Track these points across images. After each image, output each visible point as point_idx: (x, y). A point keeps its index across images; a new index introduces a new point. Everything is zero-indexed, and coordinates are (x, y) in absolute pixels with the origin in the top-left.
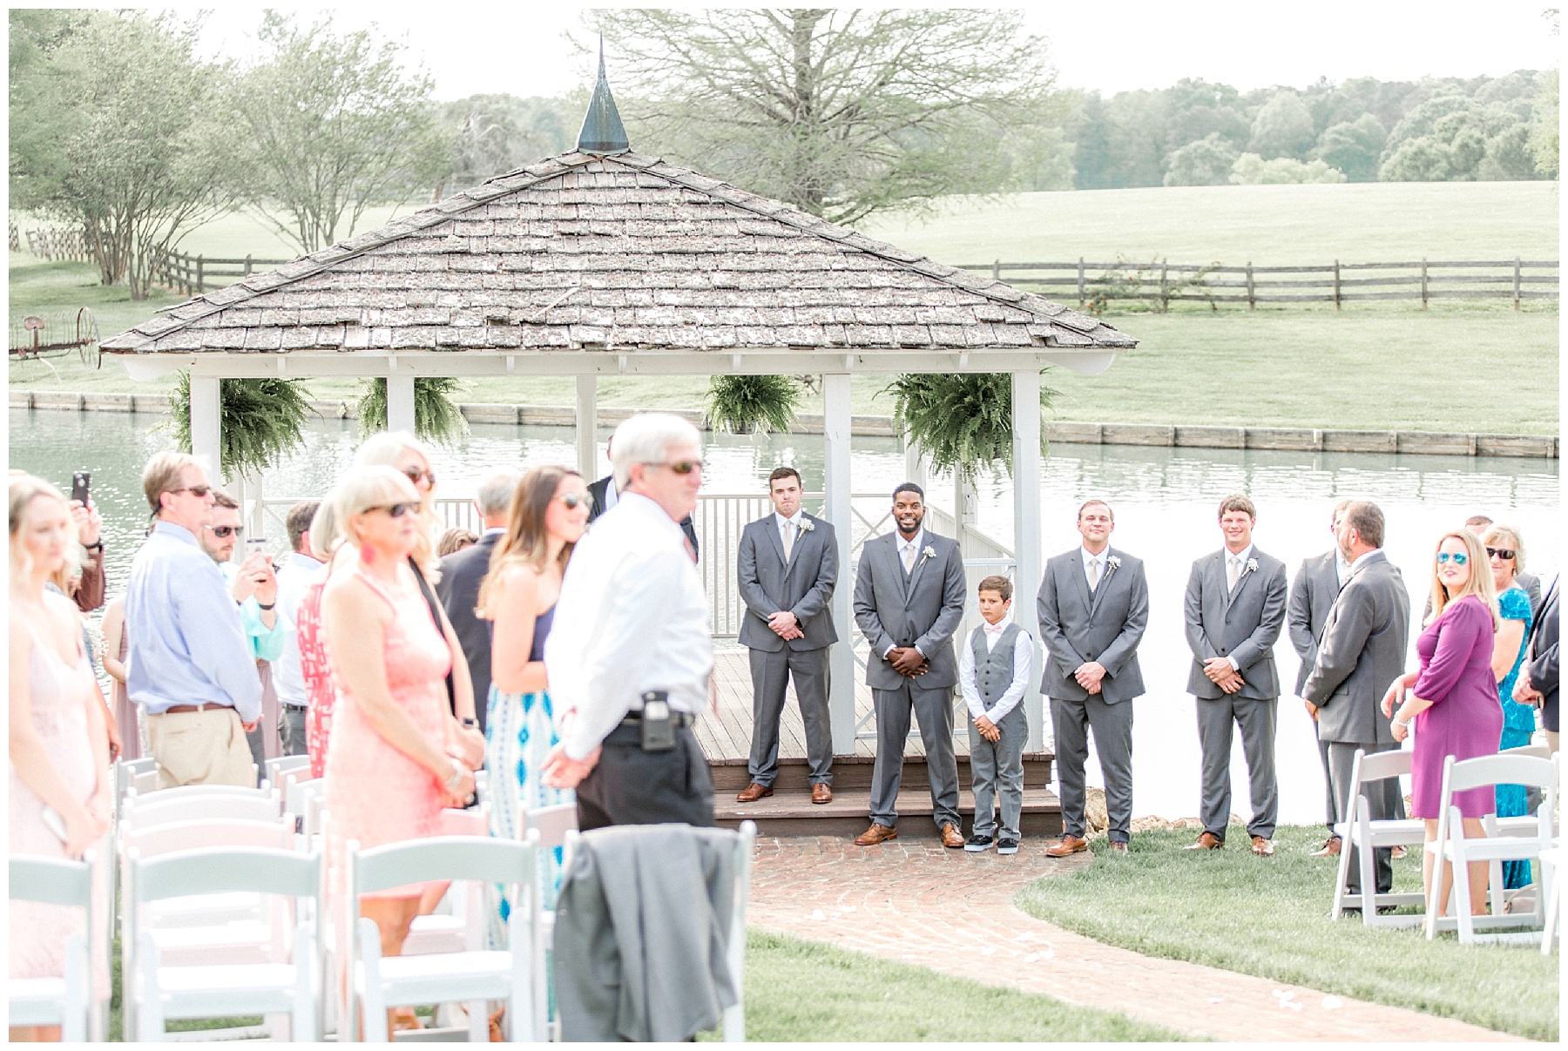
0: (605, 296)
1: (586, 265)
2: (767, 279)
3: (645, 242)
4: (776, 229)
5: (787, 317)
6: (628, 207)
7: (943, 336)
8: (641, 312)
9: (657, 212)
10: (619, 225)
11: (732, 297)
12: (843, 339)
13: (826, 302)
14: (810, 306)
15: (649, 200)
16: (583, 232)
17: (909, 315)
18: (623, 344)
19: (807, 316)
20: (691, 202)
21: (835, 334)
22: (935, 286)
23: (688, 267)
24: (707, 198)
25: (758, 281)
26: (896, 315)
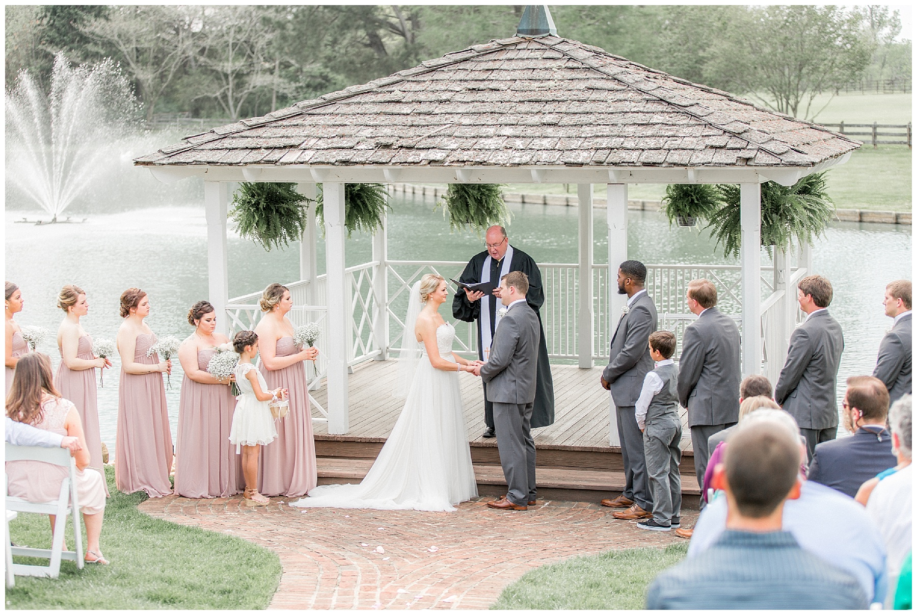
0: (466, 130)
1: (469, 109)
2: (581, 118)
3: (518, 94)
4: (612, 85)
5: (577, 144)
6: (524, 71)
7: (676, 157)
8: (482, 141)
9: (542, 74)
10: (510, 84)
11: (549, 130)
12: (605, 159)
13: (610, 134)
14: (597, 137)
15: (542, 67)
16: (483, 87)
17: (661, 142)
18: (456, 162)
19: (588, 144)
20: (568, 68)
21: (601, 156)
22: (694, 123)
23: (535, 111)
24: (580, 65)
25: (575, 120)
26: (652, 143)
